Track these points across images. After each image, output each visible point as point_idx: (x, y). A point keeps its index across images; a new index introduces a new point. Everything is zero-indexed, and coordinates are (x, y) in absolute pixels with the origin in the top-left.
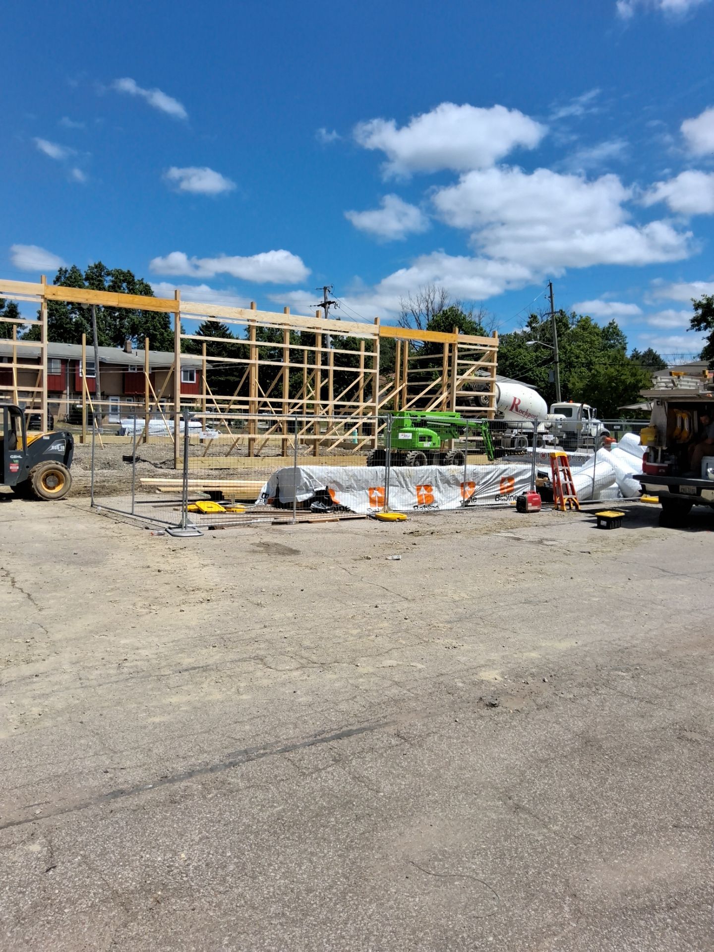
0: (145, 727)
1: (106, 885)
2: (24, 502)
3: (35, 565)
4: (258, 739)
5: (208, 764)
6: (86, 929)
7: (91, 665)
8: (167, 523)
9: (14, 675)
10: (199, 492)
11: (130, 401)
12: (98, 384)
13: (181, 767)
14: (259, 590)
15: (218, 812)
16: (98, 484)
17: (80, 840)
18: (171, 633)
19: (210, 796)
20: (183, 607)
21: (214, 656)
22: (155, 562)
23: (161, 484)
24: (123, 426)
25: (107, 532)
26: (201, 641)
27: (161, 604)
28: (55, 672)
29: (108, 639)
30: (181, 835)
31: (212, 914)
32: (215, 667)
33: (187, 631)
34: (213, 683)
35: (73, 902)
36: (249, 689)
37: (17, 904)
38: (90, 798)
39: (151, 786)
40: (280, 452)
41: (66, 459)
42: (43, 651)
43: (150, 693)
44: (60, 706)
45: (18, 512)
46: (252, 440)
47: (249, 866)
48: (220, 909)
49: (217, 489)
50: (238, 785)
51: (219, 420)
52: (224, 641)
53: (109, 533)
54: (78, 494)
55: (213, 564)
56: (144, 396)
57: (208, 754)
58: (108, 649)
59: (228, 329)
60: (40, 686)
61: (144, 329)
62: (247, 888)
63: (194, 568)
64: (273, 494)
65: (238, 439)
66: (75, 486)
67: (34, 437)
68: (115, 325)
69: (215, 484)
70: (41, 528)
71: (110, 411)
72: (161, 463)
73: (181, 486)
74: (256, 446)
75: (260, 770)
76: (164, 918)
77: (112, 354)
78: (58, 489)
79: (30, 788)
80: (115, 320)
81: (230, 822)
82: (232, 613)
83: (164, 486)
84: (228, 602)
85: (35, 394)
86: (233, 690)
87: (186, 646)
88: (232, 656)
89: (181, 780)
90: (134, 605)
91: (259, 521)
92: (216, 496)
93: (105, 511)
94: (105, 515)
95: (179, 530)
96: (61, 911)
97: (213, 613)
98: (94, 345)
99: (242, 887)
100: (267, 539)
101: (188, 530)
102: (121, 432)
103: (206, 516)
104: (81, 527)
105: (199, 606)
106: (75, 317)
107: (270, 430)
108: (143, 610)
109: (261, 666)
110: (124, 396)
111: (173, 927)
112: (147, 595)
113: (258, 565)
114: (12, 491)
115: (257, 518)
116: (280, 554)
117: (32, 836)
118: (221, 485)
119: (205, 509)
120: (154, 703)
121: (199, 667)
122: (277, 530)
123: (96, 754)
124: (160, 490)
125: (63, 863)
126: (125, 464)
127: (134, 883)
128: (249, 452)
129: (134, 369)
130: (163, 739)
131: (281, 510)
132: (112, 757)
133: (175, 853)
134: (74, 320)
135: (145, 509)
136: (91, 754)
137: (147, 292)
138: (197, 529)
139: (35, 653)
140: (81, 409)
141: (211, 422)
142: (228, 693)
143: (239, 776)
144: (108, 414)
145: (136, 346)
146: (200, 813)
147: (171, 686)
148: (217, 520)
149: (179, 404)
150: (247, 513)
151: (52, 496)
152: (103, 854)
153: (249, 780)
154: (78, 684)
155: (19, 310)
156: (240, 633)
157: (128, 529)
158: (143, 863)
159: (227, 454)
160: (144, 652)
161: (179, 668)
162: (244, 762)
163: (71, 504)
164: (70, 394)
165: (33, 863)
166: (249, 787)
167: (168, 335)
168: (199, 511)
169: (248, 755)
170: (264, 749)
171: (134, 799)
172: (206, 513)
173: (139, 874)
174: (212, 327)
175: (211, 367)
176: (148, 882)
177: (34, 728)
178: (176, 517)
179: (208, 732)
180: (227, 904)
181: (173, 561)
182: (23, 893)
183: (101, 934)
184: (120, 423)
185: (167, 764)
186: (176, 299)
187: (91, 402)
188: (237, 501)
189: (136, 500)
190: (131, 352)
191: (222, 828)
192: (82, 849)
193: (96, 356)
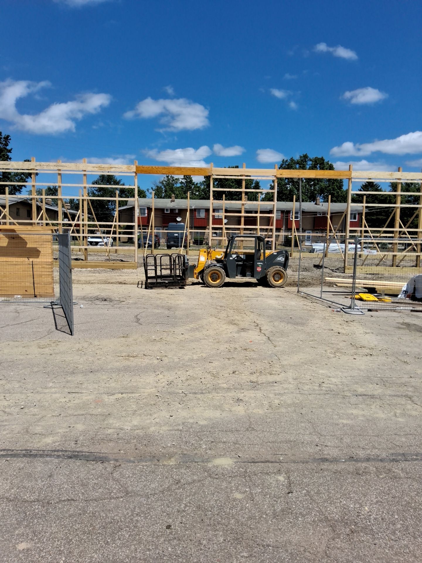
0: (338, 425)
1: (320, 511)
2: (263, 288)
3: (270, 322)
4: (411, 448)
5: (378, 456)
6: (311, 533)
7: (304, 382)
8: (342, 305)
9: (264, 380)
10: (360, 287)
11: (318, 233)
12: (301, 223)
13: (362, 454)
14: (405, 353)
15: (388, 488)
16: (301, 280)
17: (305, 481)
18: (349, 371)
19: (382, 476)
20: (355, 357)
21: (378, 390)
22: (337, 327)
23: (337, 281)
24: (314, 247)
25: (307, 308)
26: (368, 379)
27: (341, 353)
28: (285, 382)
29: (312, 368)
30: (365, 496)
31: (387, 551)
32: (378, 397)
33: (359, 371)
34: (378, 407)
35: (303, 516)
36: (403, 415)
37: (273, 507)
38: (309, 459)
39: (343, 460)
40: (414, 264)
41: (285, 265)
42: (278, 369)
43: (339, 405)
44: (289, 402)
45: (261, 293)
46: (394, 256)
47: (411, 530)
48: (392, 550)
49: (372, 286)
50: (400, 474)
51: (372, 243)
52: (384, 382)
53: (308, 308)
54: (290, 285)
55: (373, 333)
56: (326, 230)
57: (379, 450)
58: (313, 374)
59: (379, 186)
60: (278, 388)
61: (327, 190)
62: (410, 543)
63: (360, 334)
64: (411, 291)
65: (385, 255)
66: (289, 281)
67: (269, 253)
68: (311, 189)
69: (371, 283)
70: (273, 302)
71: (306, 239)
72: (336, 269)
73: (351, 284)
74: (397, 260)
75: (415, 469)
76: (357, 543)
77: (309, 206)
78: (280, 281)
79: (276, 444)
80: (311, 187)
81: (396, 496)
82: (388, 365)
83: (338, 283)
84: (384, 358)
85: (269, 230)
86: (392, 413)
87: (359, 381)
88: (389, 392)
89: (363, 462)
90: (326, 351)
91: (401, 308)
92: (371, 290)
93: (305, 296)
94: (305, 298)
95: (349, 310)
96: (297, 518)
97: (374, 363)
98: (299, 202)
99: (407, 541)
100: (408, 320)
101: (355, 310)
102: (312, 251)
103: (366, 303)
104: (293, 303)
105: (365, 357)
106: (289, 187)
107: (407, 250)
108: (331, 355)
109: (410, 402)
110: (314, 230)
111: (362, 550)
112: (332, 346)
113: (402, 337)
114: (257, 282)
115: (400, 307)
116: (418, 331)
117: (279, 472)
118: (374, 284)
119: (365, 298)
120: (342, 411)
121: (368, 395)
122: (415, 316)
123: (310, 434)
124: (337, 285)
125: (296, 491)
126: (315, 269)
127: (337, 516)
128: (393, 264)
129: (321, 214)
130: (350, 434)
131: (417, 302)
132: (320, 437)
133: (361, 506)
134: (289, 188)
135: (328, 296)
136: (308, 433)
137: (331, 168)
138: (360, 310)
139: (274, 369)
140: (291, 238)
141: (366, 245)
142: (389, 415)
143: (400, 469)
144: (305, 240)
145: (323, 201)
146: (376, 485)
147: (352, 403)
148: (373, 306)
149: (348, 234)
150: (393, 302)
151: (277, 285)
152: (318, 493)
153: (407, 473)
154: (298, 391)
155: (260, 184)
156: (394, 378)
157: (319, 307)
158: (342, 506)
159: (377, 265)
160: (334, 380)
161: (356, 393)
162: (403, 461)
163: (287, 290)
164: (285, 230)
165: (281, 487)
166: (407, 478)
167: (341, 193)
168: (361, 299)
169: (405, 457)
170: (416, 456)
171: (334, 466)
172: (365, 301)
173: (340, 511)
174: (370, 186)
175: (367, 211)
176: (346, 518)
177: (276, 411)
178: (347, 302)
179: (378, 436)
180: (397, 549)
181: (347, 328)
182: (277, 501)
183: (320, 539)
184: (312, 246)
185: (353, 450)
186: (350, 170)
187: (297, 234)
188: (386, 295)
189: (323, 290)
190: (319, 205)
191: (390, 499)
192: (306, 486)
193: (300, 208)
